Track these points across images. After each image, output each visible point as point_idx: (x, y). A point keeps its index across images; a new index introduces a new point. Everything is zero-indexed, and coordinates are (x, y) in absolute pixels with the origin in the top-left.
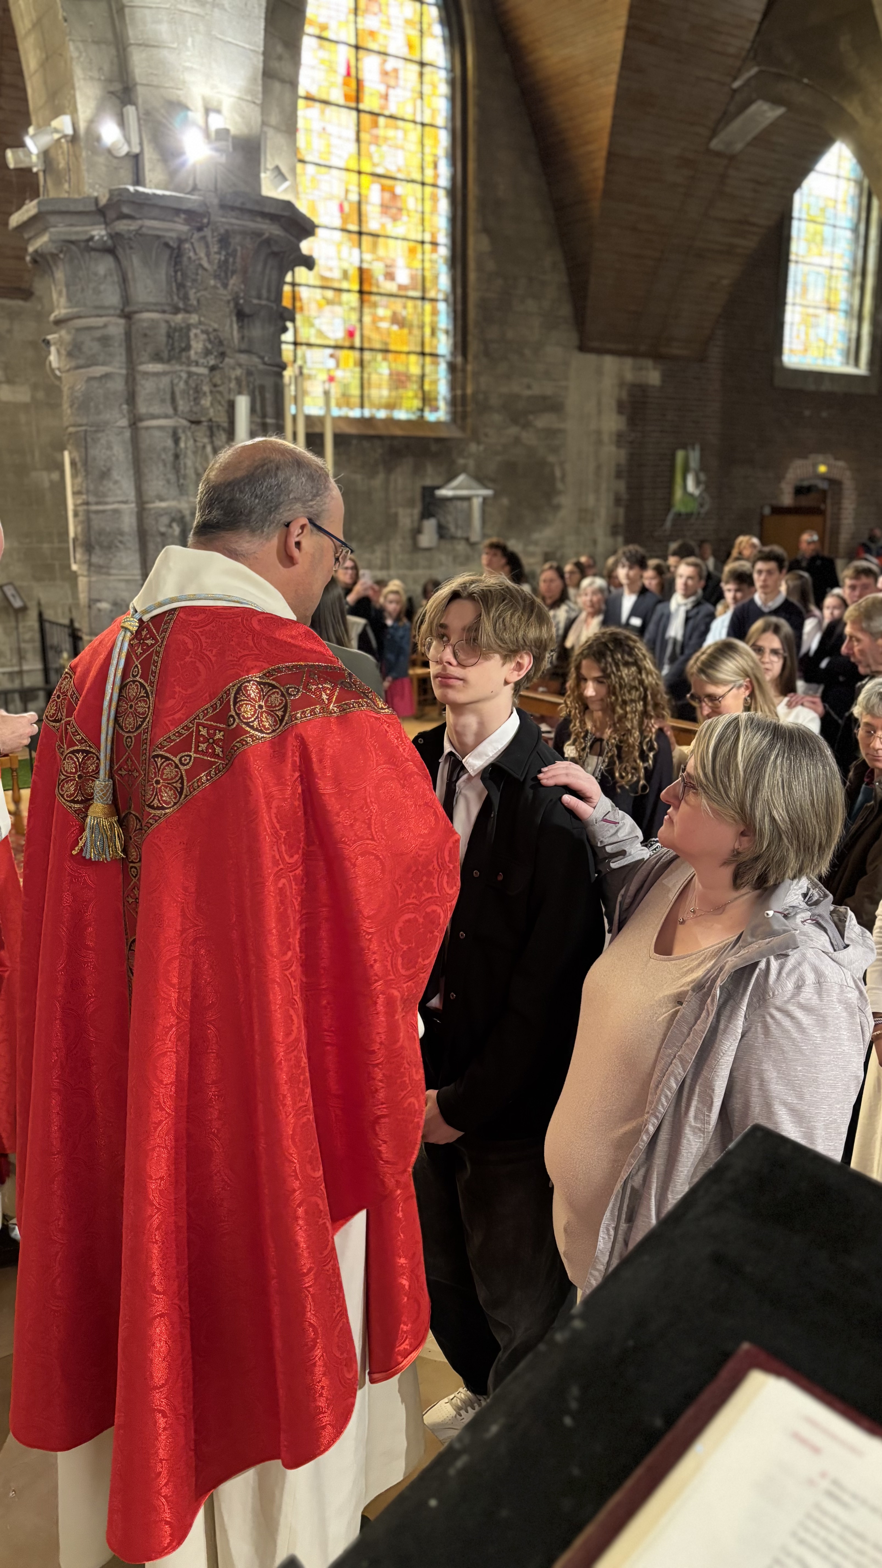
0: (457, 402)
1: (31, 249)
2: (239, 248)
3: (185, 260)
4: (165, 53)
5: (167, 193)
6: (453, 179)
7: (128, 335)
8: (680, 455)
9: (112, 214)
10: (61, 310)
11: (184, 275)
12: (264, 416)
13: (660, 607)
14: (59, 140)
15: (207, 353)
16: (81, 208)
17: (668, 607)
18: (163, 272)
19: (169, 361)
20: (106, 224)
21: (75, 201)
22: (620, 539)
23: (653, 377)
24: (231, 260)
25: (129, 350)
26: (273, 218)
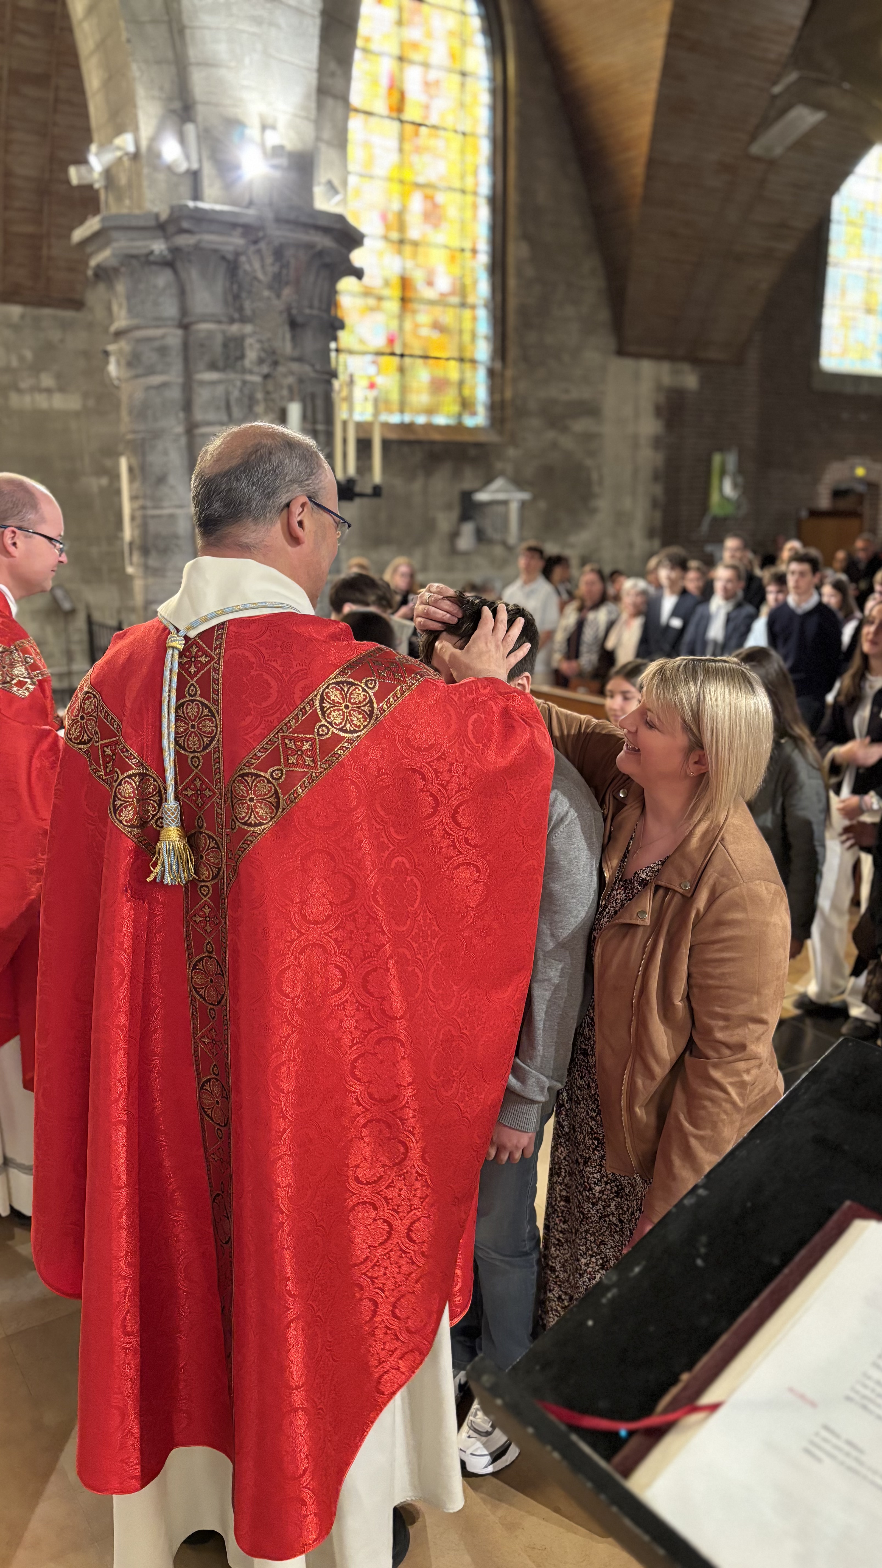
0: (496, 408)
1: (93, 263)
2: (293, 261)
3: (241, 273)
4: (223, 72)
5: (226, 208)
6: (494, 187)
7: (186, 346)
8: (717, 459)
9: (171, 229)
10: (121, 321)
11: (240, 287)
12: (314, 422)
13: (700, 609)
14: (120, 159)
15: (261, 361)
16: (142, 223)
17: (708, 609)
18: (220, 285)
19: (224, 369)
20: (167, 238)
21: (137, 217)
22: (657, 543)
23: (690, 380)
24: (284, 272)
25: (186, 360)
26: (325, 230)
